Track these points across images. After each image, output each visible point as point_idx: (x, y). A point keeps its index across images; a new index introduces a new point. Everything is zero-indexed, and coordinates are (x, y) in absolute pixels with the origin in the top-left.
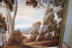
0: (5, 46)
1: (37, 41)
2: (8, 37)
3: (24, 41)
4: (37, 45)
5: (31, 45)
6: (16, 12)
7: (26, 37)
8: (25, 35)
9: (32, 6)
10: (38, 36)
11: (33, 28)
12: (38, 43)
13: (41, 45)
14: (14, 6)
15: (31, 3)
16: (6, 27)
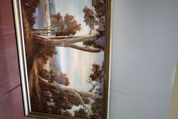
0: (32, 32)
1: (39, 79)
2: (46, 37)
3: (40, 61)
4: (34, 80)
5: (34, 71)
6: (84, 50)
7: (46, 63)
8: (48, 62)
9: (93, 73)
10: (47, 81)
11: (59, 74)
12: (37, 81)
13: (34, 86)
14: (92, 48)
15: (97, 71)
16: (61, 34)
